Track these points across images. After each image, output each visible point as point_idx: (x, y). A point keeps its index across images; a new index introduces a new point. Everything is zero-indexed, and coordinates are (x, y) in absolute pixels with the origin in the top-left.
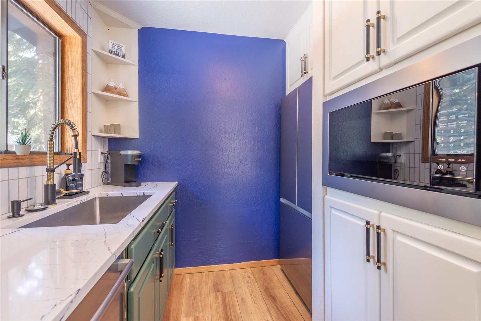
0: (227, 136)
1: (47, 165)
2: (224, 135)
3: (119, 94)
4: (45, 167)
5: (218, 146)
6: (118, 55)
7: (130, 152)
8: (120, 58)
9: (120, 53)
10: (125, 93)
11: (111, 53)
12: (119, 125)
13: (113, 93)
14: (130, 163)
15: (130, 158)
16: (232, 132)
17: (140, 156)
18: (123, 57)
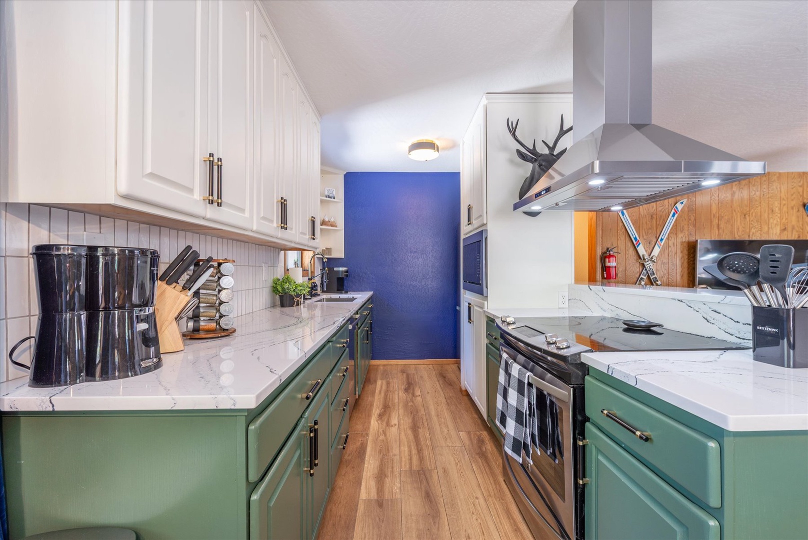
0: (413, 255)
1: (308, 276)
2: (409, 254)
3: (332, 226)
4: (308, 278)
5: (405, 263)
6: (331, 198)
7: (341, 269)
8: (332, 200)
9: (332, 196)
10: (334, 224)
11: (327, 197)
12: (331, 249)
13: (328, 225)
14: (341, 276)
15: (341, 273)
16: (416, 252)
17: (347, 272)
18: (334, 198)
